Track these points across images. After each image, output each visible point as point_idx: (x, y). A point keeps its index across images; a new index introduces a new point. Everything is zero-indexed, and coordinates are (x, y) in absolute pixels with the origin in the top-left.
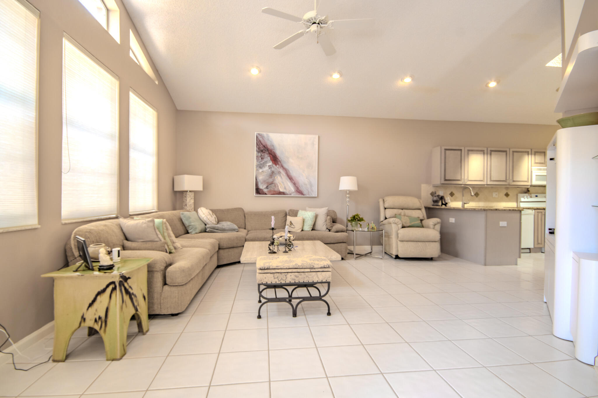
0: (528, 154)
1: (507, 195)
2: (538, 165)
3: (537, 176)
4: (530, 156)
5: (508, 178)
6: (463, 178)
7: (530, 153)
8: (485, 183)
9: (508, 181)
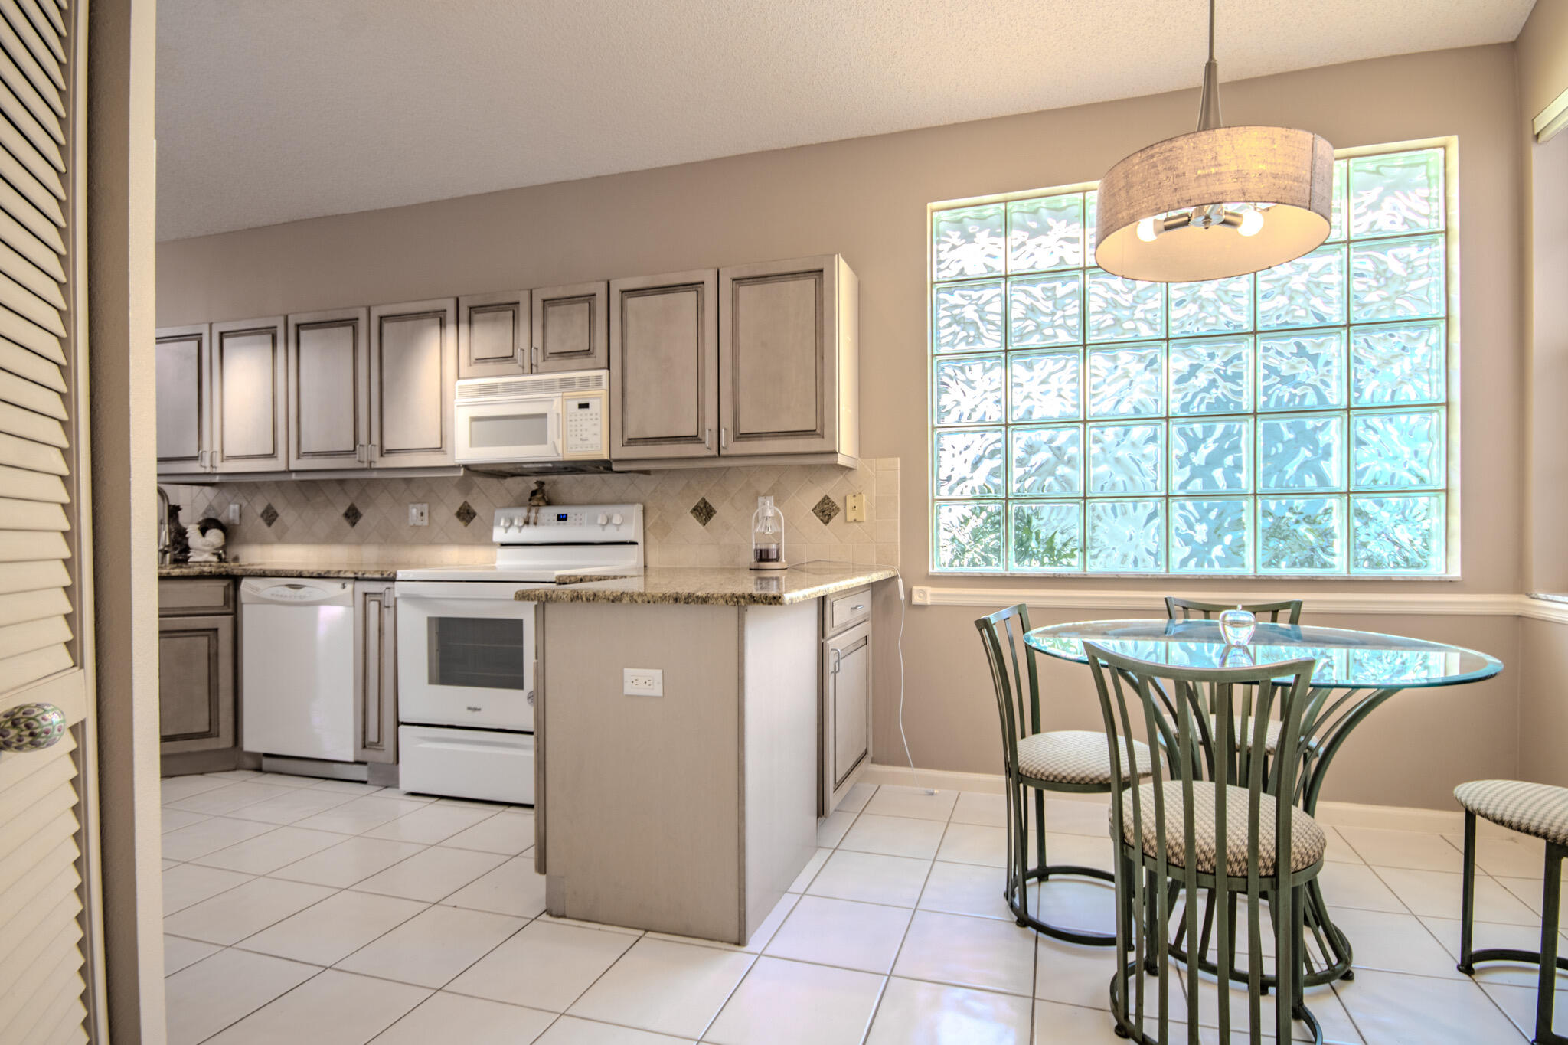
0: (442, 324)
1: (466, 514)
2: (491, 367)
3: (474, 423)
4: (451, 330)
5: (363, 438)
6: (206, 446)
7: (451, 315)
8: (278, 465)
9: (363, 453)
